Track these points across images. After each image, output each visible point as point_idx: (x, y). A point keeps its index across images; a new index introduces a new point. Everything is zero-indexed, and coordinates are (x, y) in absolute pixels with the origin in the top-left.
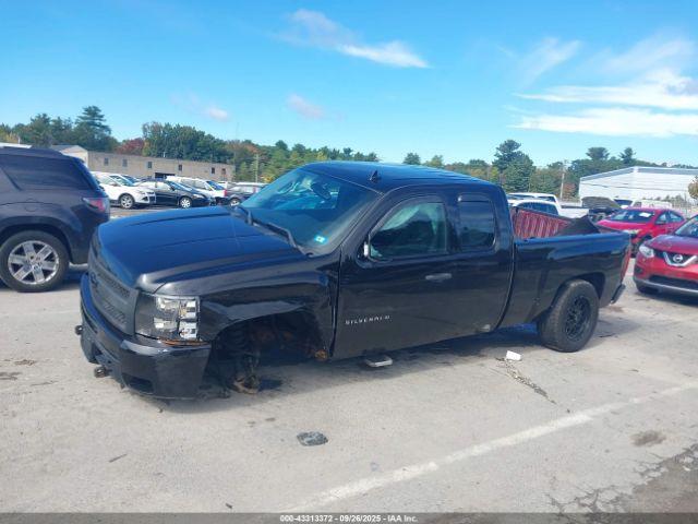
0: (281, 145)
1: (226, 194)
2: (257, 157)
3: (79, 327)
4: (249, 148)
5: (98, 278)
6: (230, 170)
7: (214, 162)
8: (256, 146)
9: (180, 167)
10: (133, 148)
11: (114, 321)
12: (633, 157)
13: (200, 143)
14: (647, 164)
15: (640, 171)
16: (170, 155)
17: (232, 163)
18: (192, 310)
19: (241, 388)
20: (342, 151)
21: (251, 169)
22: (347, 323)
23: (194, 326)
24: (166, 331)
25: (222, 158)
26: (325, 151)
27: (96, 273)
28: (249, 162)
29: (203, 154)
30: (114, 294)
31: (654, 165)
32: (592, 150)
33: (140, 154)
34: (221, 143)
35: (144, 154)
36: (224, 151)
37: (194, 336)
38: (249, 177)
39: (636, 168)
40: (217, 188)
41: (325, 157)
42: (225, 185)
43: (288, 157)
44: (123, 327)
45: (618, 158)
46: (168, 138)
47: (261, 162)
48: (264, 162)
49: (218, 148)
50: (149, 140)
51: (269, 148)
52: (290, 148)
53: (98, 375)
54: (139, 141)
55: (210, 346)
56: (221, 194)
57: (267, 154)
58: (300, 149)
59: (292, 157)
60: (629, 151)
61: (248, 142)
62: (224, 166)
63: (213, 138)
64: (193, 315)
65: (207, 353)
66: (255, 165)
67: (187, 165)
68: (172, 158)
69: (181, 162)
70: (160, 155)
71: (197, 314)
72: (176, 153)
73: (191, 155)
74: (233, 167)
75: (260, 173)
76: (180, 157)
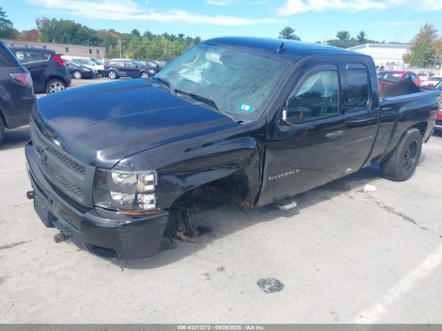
0: (136, 33)
1: (106, 67)
2: (120, 41)
3: (30, 192)
4: (114, 35)
5: (46, 152)
6: (102, 51)
7: (90, 45)
8: (118, 34)
9: (67, 50)
10: (31, 36)
11: (70, 194)
12: (365, 37)
13: (79, 32)
14: (373, 42)
15: (370, 46)
16: (58, 41)
17: (102, 46)
18: (150, 183)
19: (184, 238)
20: (177, 36)
21: (116, 50)
22: (270, 178)
23: (152, 197)
24: (126, 203)
25: (95, 43)
26: (166, 36)
27: (44, 148)
28: (114, 45)
29: (82, 40)
30: (68, 169)
31: (377, 43)
32: (340, 33)
33: (36, 41)
34: (94, 32)
35: (39, 40)
36: (97, 37)
37: (153, 206)
38: (116, 55)
39: (368, 45)
40: (98, 64)
41: (167, 40)
42: (103, 61)
43: (141, 40)
44: (80, 200)
45: (355, 38)
46: (55, 29)
47: (123, 44)
48: (125, 44)
49: (92, 36)
50: (41, 30)
51: (127, 34)
52: (142, 34)
53: (58, 240)
54: (33, 31)
55: (167, 213)
56: (102, 68)
57: (126, 39)
58: (148, 35)
59: (144, 41)
60: (362, 34)
61: (112, 31)
62: (98, 48)
63: (87, 29)
64: (151, 187)
65: (165, 220)
66: (119, 47)
67: (72, 48)
68: (60, 43)
69: (67, 46)
70: (51, 41)
71: (155, 186)
72: (62, 40)
73: (73, 41)
74: (105, 49)
75: (122, 52)
76: (65, 42)
